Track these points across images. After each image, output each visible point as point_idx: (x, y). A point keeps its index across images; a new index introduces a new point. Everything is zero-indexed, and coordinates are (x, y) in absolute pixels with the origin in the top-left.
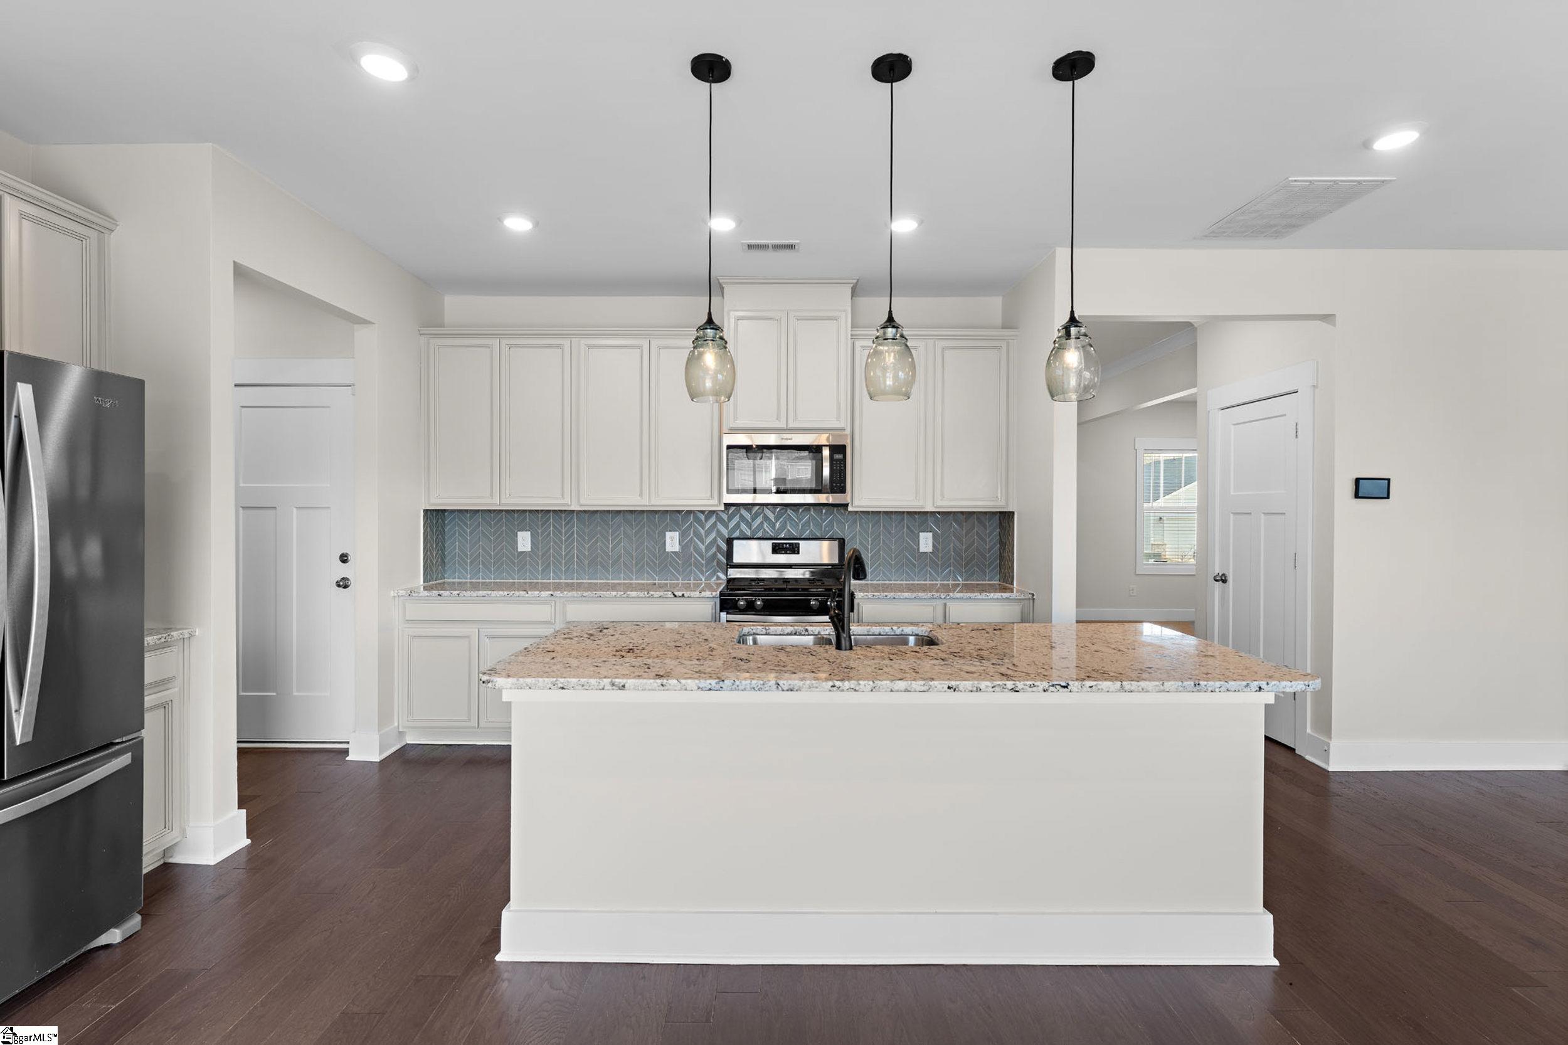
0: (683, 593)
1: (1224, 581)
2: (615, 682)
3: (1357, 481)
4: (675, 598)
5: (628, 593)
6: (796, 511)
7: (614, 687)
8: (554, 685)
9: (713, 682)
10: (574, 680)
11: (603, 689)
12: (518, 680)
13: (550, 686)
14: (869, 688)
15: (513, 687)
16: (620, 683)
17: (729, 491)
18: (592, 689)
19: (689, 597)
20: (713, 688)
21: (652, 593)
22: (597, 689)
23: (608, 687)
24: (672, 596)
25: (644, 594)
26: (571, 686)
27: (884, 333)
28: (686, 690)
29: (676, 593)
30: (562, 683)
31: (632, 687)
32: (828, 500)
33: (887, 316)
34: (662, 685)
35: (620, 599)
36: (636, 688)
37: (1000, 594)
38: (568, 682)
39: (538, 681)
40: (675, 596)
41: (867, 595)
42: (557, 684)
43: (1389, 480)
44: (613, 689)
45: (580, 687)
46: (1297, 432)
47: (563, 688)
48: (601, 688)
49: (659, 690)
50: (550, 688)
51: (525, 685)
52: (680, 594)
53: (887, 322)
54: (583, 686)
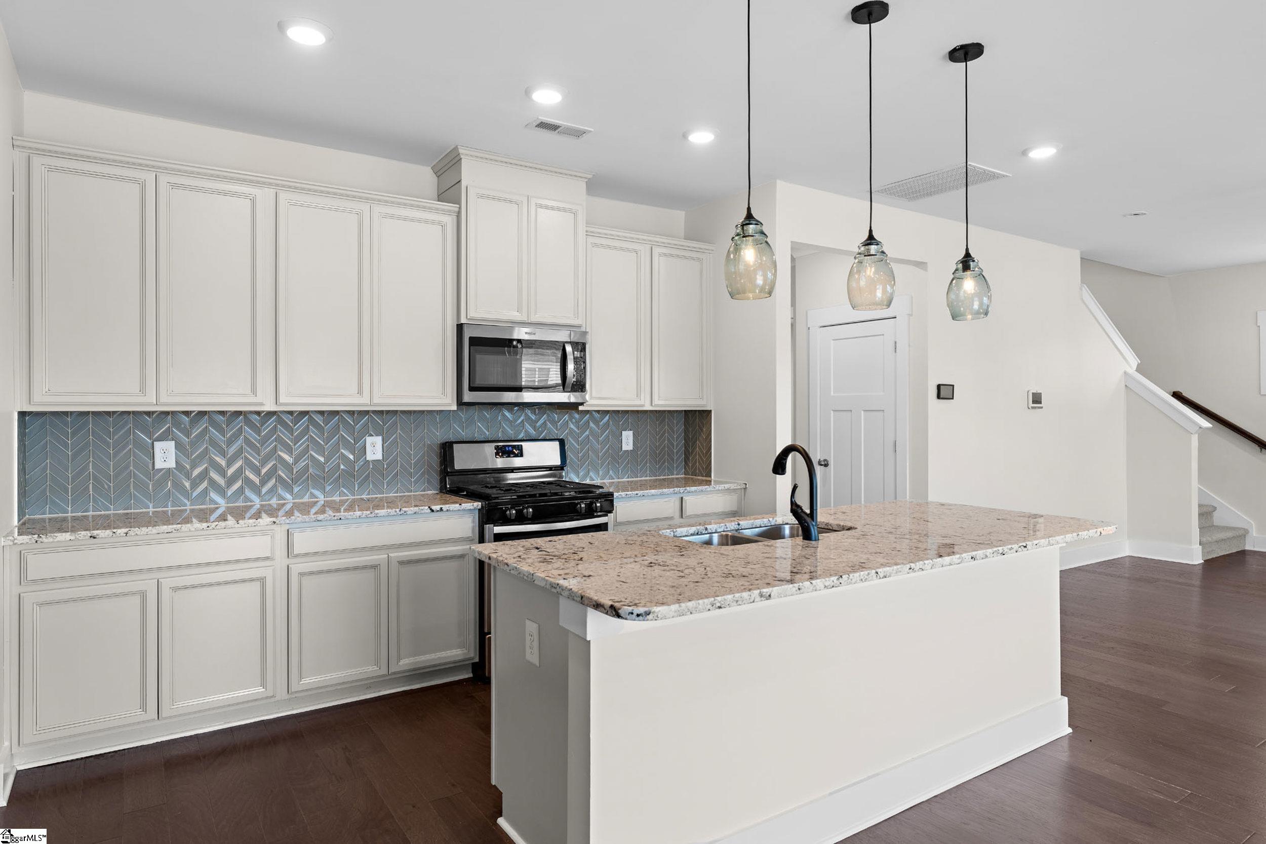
0: (441, 506)
1: (826, 465)
2: (763, 592)
3: (939, 386)
4: (432, 513)
5: (376, 511)
6: (511, 411)
7: (762, 599)
8: (713, 606)
9: (834, 578)
10: (730, 597)
11: (753, 602)
12: (680, 606)
13: (709, 607)
14: (930, 566)
15: (676, 614)
16: (767, 592)
17: (472, 389)
18: (744, 604)
19: (447, 510)
20: (835, 585)
21: (404, 509)
22: (748, 603)
23: (758, 599)
24: (430, 511)
25: (396, 512)
26: (727, 604)
27: (869, 250)
28: (816, 590)
29: (434, 508)
30: (720, 602)
31: (776, 595)
32: (570, 400)
33: (868, 234)
34: (799, 589)
35: (367, 520)
36: (779, 596)
37: (723, 485)
38: (725, 600)
39: (699, 604)
40: (433, 511)
41: (621, 495)
42: (715, 604)
43: (953, 386)
44: (761, 600)
45: (735, 603)
46: (895, 348)
47: (720, 607)
48: (752, 601)
49: (797, 594)
50: (709, 610)
51: (686, 610)
52: (437, 507)
53: (867, 240)
54: (737, 601)
